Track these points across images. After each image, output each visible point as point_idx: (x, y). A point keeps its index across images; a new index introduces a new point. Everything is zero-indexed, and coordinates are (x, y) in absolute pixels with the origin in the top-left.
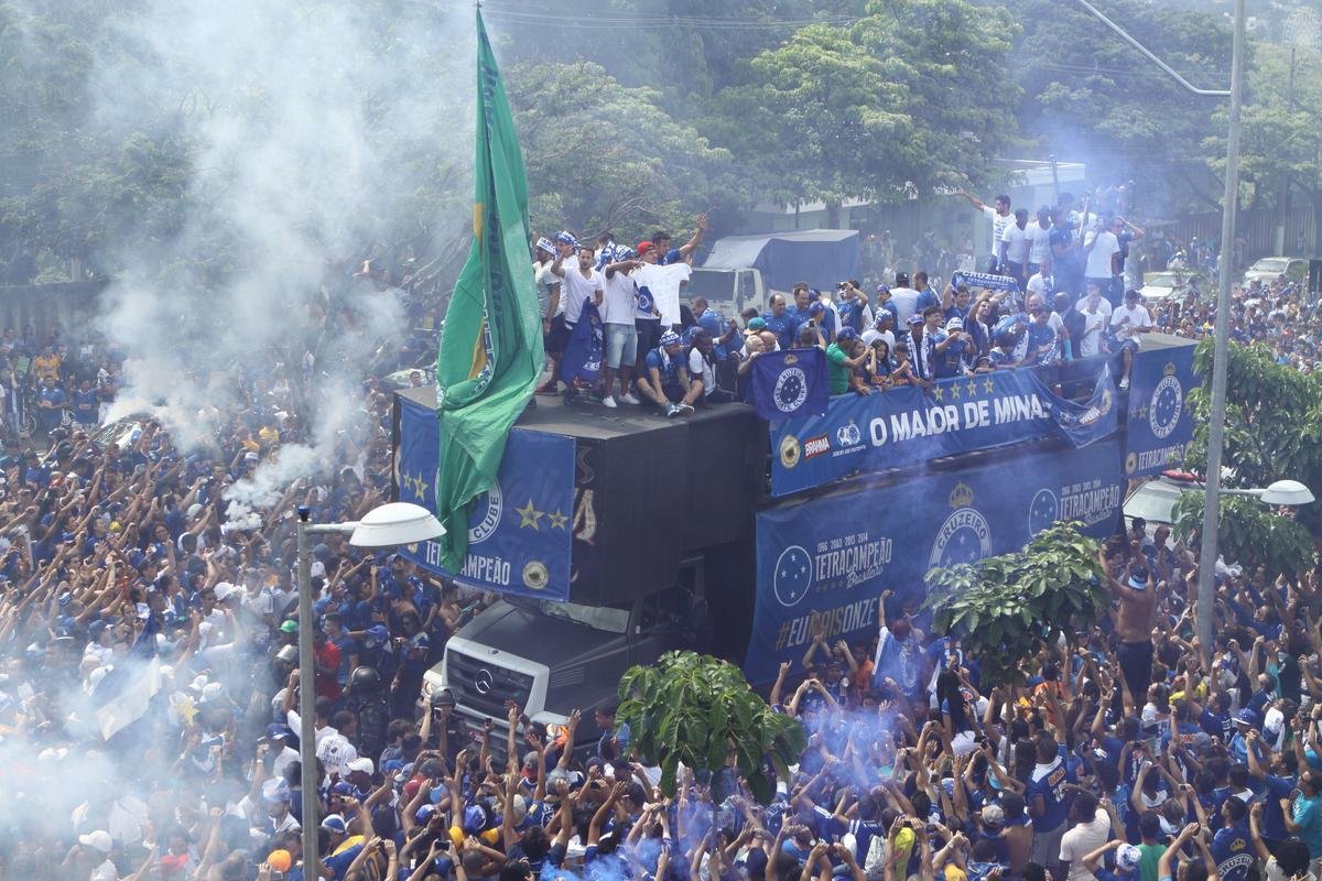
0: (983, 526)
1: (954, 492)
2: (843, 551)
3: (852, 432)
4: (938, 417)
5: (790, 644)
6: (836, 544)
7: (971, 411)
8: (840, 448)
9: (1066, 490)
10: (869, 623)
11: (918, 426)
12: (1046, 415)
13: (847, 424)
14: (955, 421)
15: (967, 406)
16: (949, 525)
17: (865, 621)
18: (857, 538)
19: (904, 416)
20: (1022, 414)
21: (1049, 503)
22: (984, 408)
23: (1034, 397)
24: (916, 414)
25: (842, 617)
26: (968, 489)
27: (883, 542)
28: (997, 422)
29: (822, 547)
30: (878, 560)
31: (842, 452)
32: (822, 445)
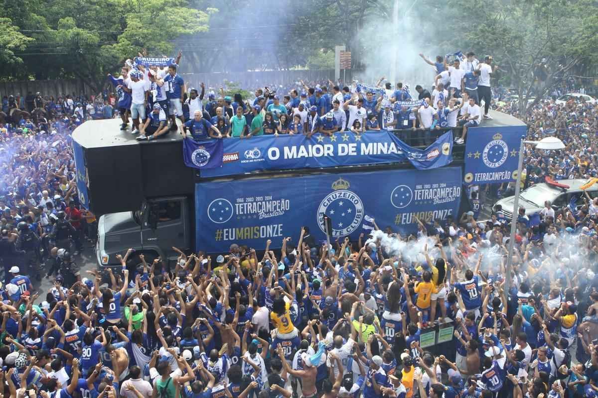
0: (356, 198)
1: (336, 183)
2: (255, 203)
3: (256, 154)
4: (318, 150)
5: (225, 239)
6: (250, 199)
7: (343, 149)
8: (246, 159)
9: (419, 187)
10: (280, 235)
11: (303, 152)
12: (400, 153)
13: (252, 149)
14: (331, 152)
15: (340, 146)
16: (331, 197)
17: (277, 233)
18: (264, 199)
19: (294, 148)
20: (381, 151)
21: (406, 190)
22: (353, 147)
23: (393, 145)
24: (302, 148)
25: (259, 231)
26: (345, 182)
27: (283, 201)
28: (362, 153)
29: (239, 200)
30: (280, 207)
31: (247, 161)
32: (235, 157)
